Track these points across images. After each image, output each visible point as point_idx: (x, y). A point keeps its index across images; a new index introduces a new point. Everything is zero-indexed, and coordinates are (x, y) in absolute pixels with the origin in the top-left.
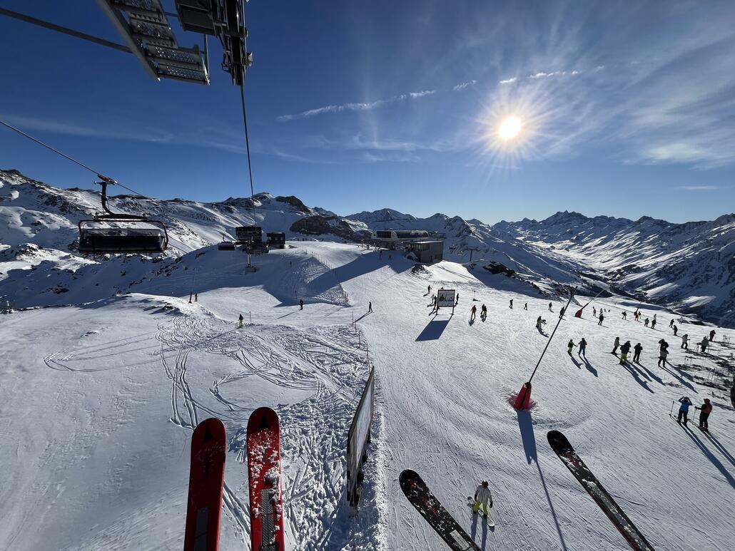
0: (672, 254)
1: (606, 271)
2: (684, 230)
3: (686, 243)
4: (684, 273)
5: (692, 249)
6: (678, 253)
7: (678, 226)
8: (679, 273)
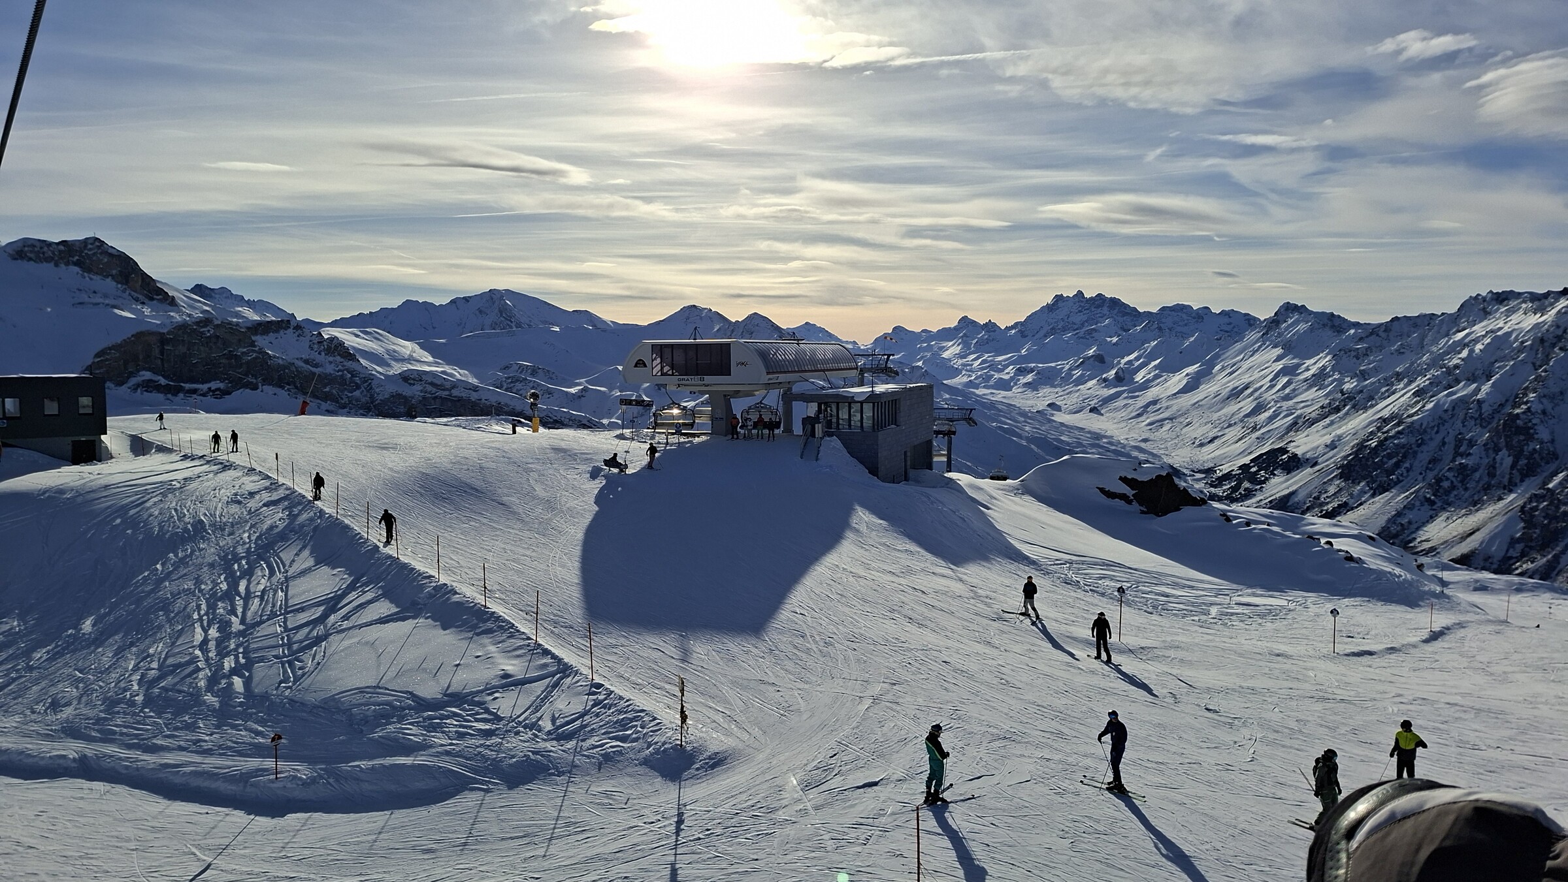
0: (1371, 411)
1: (1209, 471)
2: (1388, 339)
3: (1399, 377)
4: (1407, 465)
5: (1416, 394)
6: (1386, 407)
7: (1373, 332)
8: (1397, 465)
